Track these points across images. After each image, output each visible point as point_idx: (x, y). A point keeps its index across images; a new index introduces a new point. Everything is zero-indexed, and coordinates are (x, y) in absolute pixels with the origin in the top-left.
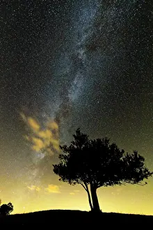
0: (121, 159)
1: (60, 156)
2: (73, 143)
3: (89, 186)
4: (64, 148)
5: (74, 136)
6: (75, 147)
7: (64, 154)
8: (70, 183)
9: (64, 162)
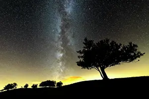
0: (120, 50)
1: (79, 57)
2: (84, 47)
3: (99, 68)
4: (80, 52)
5: (84, 43)
6: (86, 49)
7: (81, 55)
8: (88, 69)
9: (82, 60)
